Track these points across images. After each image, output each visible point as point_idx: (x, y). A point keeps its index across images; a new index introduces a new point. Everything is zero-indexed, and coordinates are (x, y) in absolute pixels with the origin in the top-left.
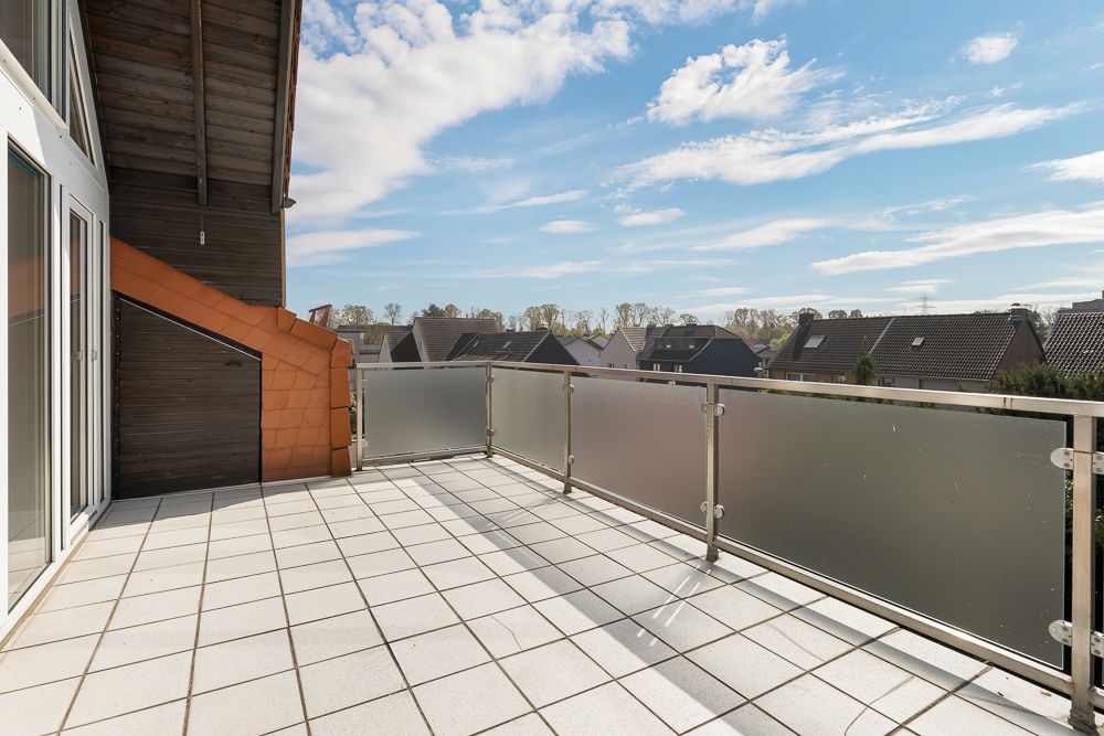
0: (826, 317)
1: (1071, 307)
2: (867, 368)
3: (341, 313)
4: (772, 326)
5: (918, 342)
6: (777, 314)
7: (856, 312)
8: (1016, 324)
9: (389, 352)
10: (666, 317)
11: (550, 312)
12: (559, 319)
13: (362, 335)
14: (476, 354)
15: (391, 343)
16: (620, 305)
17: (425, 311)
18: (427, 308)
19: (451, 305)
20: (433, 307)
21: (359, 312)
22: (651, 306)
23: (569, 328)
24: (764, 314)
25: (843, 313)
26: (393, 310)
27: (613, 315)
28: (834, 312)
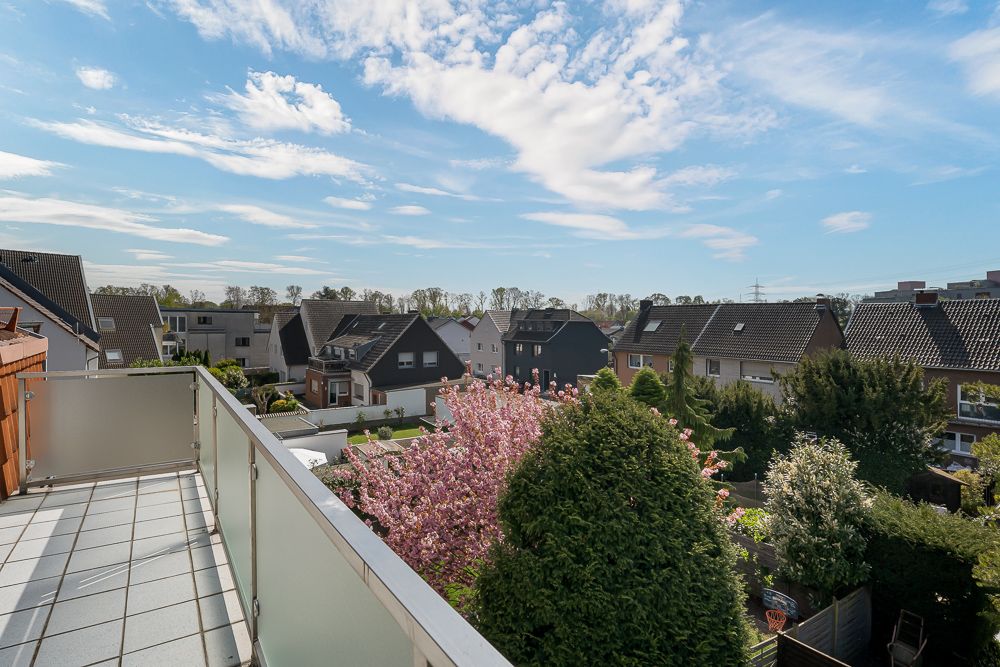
0: (673, 302)
1: (874, 295)
2: (685, 354)
3: (248, 294)
4: (628, 309)
5: (739, 327)
6: (632, 299)
7: (698, 298)
8: (821, 312)
9: (278, 330)
10: (536, 300)
11: (435, 295)
12: (443, 301)
13: (257, 316)
14: (355, 334)
15: (280, 323)
16: (496, 289)
17: (319, 293)
18: (322, 290)
19: (346, 288)
20: (326, 289)
21: (264, 292)
22: (523, 290)
23: (451, 309)
24: (621, 299)
25: (688, 298)
26: (294, 291)
27: (490, 297)
28: (681, 298)
